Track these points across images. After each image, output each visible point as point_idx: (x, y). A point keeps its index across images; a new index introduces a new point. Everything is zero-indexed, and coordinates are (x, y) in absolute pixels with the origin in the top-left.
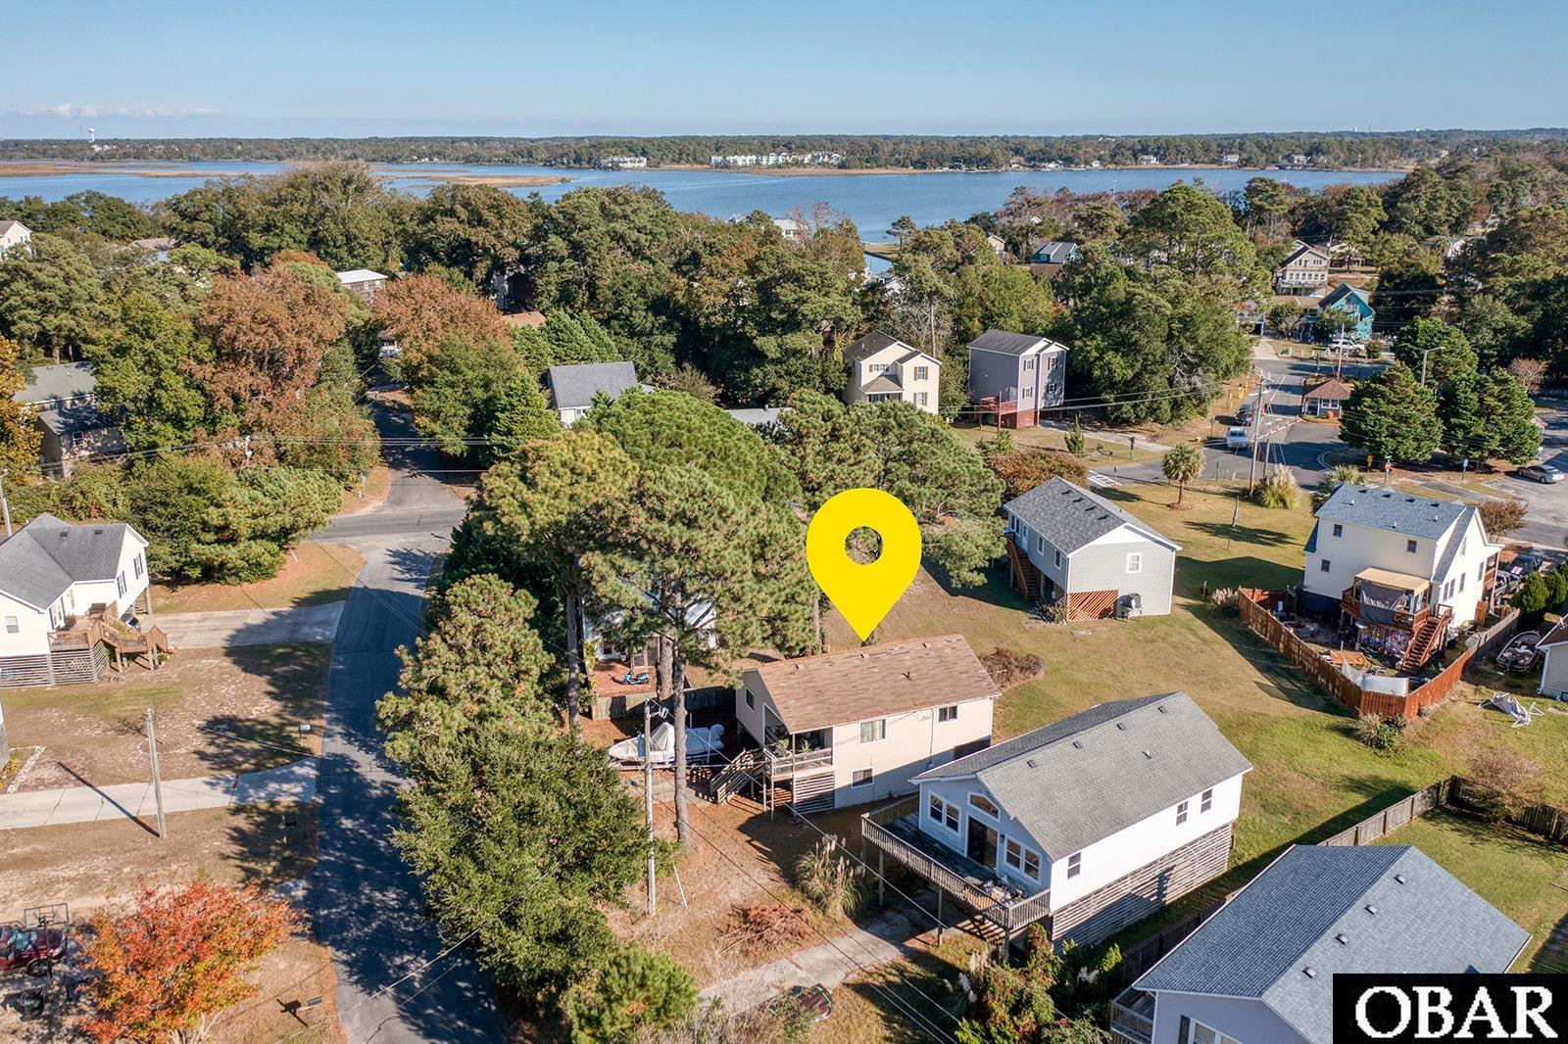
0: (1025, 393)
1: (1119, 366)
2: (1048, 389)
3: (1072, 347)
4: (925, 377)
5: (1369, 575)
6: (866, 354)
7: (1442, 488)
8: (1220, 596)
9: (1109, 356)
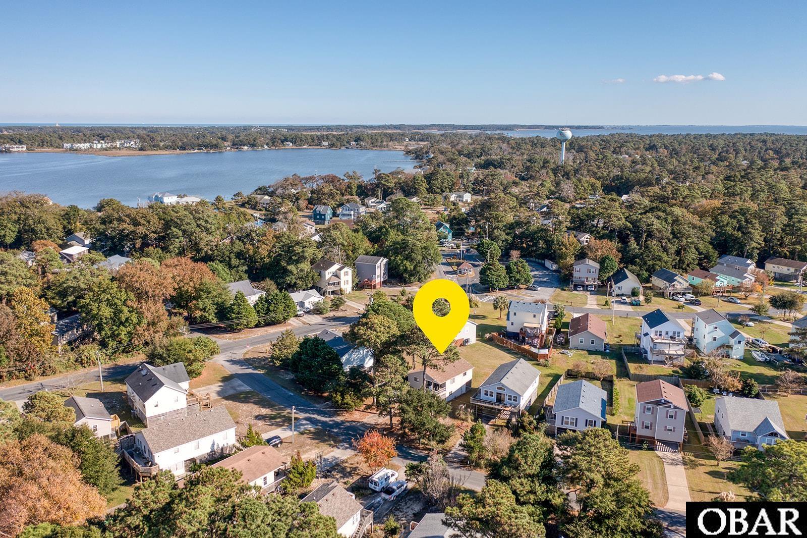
0: (378, 276)
1: (410, 266)
2: (384, 274)
3: (390, 260)
4: (347, 275)
5: (525, 325)
6: (327, 269)
7: (511, 295)
8: (487, 335)
9: (405, 262)
